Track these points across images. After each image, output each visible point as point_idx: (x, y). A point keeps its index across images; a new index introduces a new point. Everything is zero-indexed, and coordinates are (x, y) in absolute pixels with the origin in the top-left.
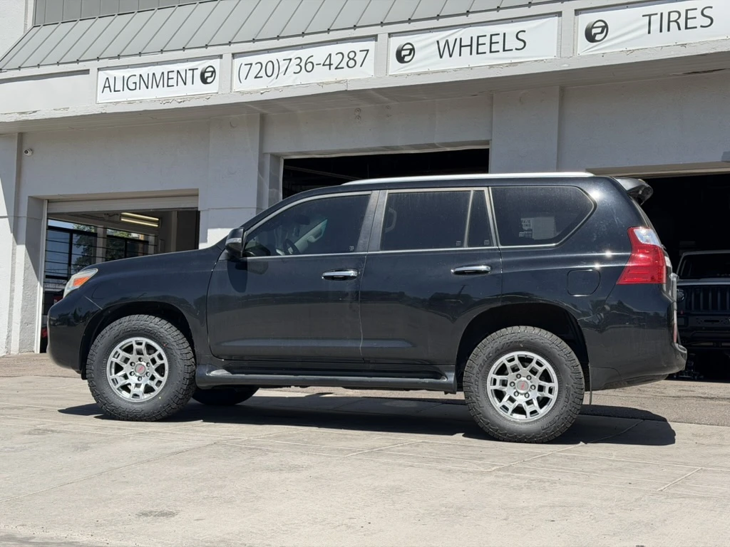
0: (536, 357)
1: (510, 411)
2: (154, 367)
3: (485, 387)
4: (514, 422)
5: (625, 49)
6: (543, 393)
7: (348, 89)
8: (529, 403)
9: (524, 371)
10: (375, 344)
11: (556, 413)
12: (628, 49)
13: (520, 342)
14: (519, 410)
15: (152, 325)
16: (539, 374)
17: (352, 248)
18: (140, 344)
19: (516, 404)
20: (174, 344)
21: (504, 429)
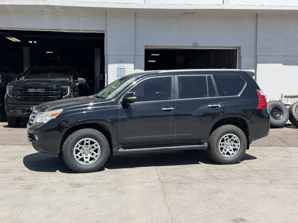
0: (234, 135)
1: (226, 154)
2: (93, 150)
3: (218, 147)
4: (227, 158)
5: (169, 3)
6: (235, 147)
7: (49, 5)
8: (231, 150)
9: (229, 140)
10: (180, 134)
11: (240, 153)
12: (170, 3)
13: (230, 131)
14: (228, 153)
15: (94, 133)
16: (234, 141)
17: (169, 98)
18: (87, 140)
19: (227, 151)
20: (103, 140)
21: (225, 160)
